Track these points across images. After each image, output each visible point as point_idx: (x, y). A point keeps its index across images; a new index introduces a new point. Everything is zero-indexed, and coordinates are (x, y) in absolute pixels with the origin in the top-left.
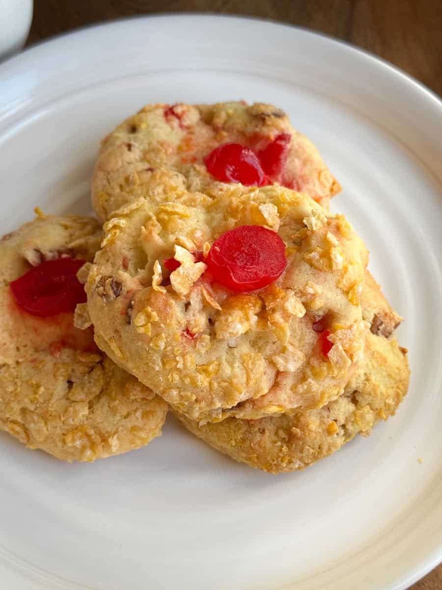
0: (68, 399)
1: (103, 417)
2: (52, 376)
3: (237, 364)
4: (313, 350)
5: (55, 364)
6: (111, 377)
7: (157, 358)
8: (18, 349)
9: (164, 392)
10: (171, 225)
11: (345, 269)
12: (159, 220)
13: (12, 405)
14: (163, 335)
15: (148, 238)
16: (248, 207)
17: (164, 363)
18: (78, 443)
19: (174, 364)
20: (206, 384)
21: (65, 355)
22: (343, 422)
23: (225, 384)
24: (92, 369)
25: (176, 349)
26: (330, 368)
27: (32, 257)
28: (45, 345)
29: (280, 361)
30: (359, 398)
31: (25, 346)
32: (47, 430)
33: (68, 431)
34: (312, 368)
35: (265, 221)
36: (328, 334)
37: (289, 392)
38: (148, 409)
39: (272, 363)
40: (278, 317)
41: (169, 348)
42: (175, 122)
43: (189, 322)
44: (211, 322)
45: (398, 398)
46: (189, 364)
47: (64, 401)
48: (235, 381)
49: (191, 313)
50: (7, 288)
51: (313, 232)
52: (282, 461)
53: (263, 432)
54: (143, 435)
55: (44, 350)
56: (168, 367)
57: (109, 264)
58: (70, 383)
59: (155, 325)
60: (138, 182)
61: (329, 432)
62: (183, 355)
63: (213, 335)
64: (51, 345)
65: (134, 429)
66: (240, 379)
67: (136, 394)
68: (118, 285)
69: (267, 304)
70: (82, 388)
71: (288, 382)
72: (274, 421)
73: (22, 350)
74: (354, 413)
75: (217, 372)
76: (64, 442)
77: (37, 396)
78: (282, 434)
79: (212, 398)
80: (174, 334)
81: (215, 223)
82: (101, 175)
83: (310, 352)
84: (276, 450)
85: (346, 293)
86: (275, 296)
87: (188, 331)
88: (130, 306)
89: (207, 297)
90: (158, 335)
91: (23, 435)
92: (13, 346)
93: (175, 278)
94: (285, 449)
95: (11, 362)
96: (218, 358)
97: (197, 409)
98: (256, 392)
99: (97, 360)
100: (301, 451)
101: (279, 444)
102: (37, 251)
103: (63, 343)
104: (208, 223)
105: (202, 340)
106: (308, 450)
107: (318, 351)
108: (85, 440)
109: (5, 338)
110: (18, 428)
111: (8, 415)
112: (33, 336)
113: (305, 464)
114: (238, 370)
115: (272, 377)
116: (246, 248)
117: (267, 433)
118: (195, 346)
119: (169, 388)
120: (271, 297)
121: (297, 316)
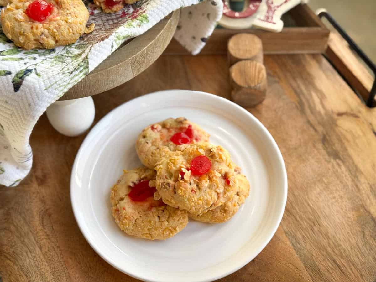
0: (160, 221)
1: (173, 223)
2: (153, 217)
3: (207, 195)
4: (225, 184)
5: (152, 213)
6: (170, 211)
7: (186, 200)
8: (139, 213)
9: (190, 209)
10: (176, 163)
11: (226, 160)
12: (171, 162)
13: (145, 229)
14: (187, 193)
15: (171, 168)
16: (195, 151)
17: (189, 201)
18: (168, 233)
19: (192, 200)
20: (202, 203)
21: (154, 210)
22: (237, 202)
23: (206, 201)
24: (163, 211)
25: (191, 196)
26: (231, 188)
27: (132, 185)
28: (146, 209)
29: (218, 190)
30: (239, 194)
31: (140, 211)
32: (157, 232)
33: (164, 230)
34: (226, 189)
35: (201, 154)
36: (228, 179)
37: (223, 198)
38: (183, 216)
39: (216, 192)
40: (214, 178)
41: (189, 196)
42: (156, 131)
43: (192, 187)
44: (197, 186)
45: (249, 190)
46: (195, 199)
47: (159, 223)
48: (209, 200)
49: (192, 185)
50: (128, 196)
51: (215, 153)
52: (225, 218)
53: (217, 212)
54: (184, 224)
55: (147, 211)
56: (190, 201)
57: (161, 179)
58: (159, 217)
59: (184, 191)
60: (157, 153)
61: (235, 206)
62: (193, 197)
63: (199, 189)
64: (148, 208)
65: (181, 223)
66: (210, 199)
67: (179, 213)
68: (168, 184)
69: (210, 176)
70: (163, 217)
71: (221, 195)
72: (219, 208)
73: (140, 213)
74: (239, 199)
76: (163, 234)
77: (151, 224)
78: (222, 211)
79: (204, 206)
80: (190, 192)
82: (142, 154)
83: (224, 185)
84: (222, 216)
85: (229, 166)
86: (211, 173)
87: (192, 190)
88: (175, 189)
89: (195, 179)
90: (185, 194)
91: (150, 237)
92: (137, 213)
93: (185, 177)
94: (225, 215)
95: (138, 217)
96: (202, 195)
97: (200, 210)
98: (215, 201)
99: (164, 207)
100: (229, 214)
101: (223, 214)
102: (133, 182)
103: (151, 206)
104: (185, 159)
105: (197, 191)
106: (231, 213)
107: (226, 184)
108: (169, 231)
109: (133, 211)
110: (148, 235)
111: (144, 233)
112: (142, 207)
113: (231, 217)
114: (208, 196)
115: (217, 195)
116: (199, 163)
117: (218, 212)
118: (195, 194)
119: (191, 207)
120: (210, 174)
121: (219, 177)
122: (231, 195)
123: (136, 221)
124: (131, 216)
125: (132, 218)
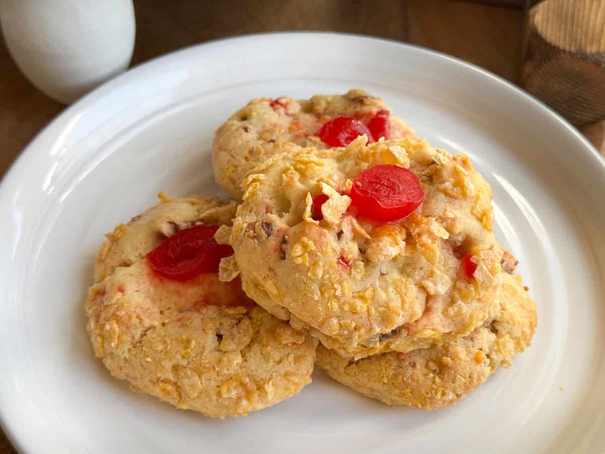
0: (218, 350)
1: (257, 365)
2: (201, 331)
3: (391, 289)
4: (457, 274)
5: (202, 320)
6: (259, 326)
7: (315, 287)
8: (162, 313)
9: (323, 323)
10: (309, 173)
11: (478, 197)
12: (296, 170)
13: (164, 363)
14: (321, 263)
15: (289, 184)
16: (378, 151)
17: (322, 293)
18: (233, 394)
19: (333, 291)
20: (365, 308)
21: (211, 311)
22: (487, 351)
23: (382, 309)
24: (240, 321)
25: (333, 276)
26: (476, 289)
27: (166, 230)
28: (188, 305)
29: (429, 284)
30: (498, 327)
31: (169, 308)
32: (202, 383)
33: (223, 382)
34: (460, 291)
35: (397, 160)
36: (470, 256)
37: (441, 315)
38: (299, 353)
39: (423, 288)
40: (425, 239)
41: (327, 276)
42: (282, 110)
43: (343, 249)
44: (362, 251)
45: (532, 326)
46: (347, 290)
47: (216, 353)
48: (392, 305)
49: (344, 241)
50: (145, 260)
51: (442, 165)
52: (436, 394)
53: (414, 365)
54: (296, 379)
55: (188, 310)
56: (326, 295)
57: (253, 213)
58: (220, 337)
59: (312, 254)
60: (263, 151)
61: (477, 360)
62: (340, 283)
63: (367, 261)
64: (195, 304)
65: (286, 375)
66: (396, 303)
67: (287, 337)
68: (268, 225)
69: (411, 231)
70: (233, 339)
71: (438, 306)
72: (423, 353)
73: (166, 312)
74: (496, 342)
75: (373, 298)
76: (219, 394)
77: (189, 350)
78: (432, 366)
79: (371, 325)
80: (331, 262)
81: (348, 170)
82: (223, 154)
83: (455, 276)
84: (429, 383)
85: (480, 220)
86: (418, 224)
87: (342, 258)
88: (284, 241)
89: (357, 226)
90: (315, 264)
91: (175, 395)
92: (156, 310)
94: (437, 380)
95: (156, 324)
96: (373, 285)
97: (356, 337)
98: (411, 317)
99: (244, 311)
100: (454, 382)
101: (432, 375)
102: (171, 223)
103: (206, 301)
104: (341, 170)
105: (357, 267)
106: (460, 380)
107: (463, 274)
108: (240, 389)
109: (147, 303)
110: (170, 388)
111: (159, 375)
112: (175, 298)
113: (458, 396)
114: (393, 294)
115: (424, 302)
116: (385, 182)
117: (418, 366)
118: (350, 273)
119: (328, 317)
120: (414, 225)
121: (442, 239)
122: (471, 316)
123: (144, 335)
124: (134, 316)
125: (135, 321)
